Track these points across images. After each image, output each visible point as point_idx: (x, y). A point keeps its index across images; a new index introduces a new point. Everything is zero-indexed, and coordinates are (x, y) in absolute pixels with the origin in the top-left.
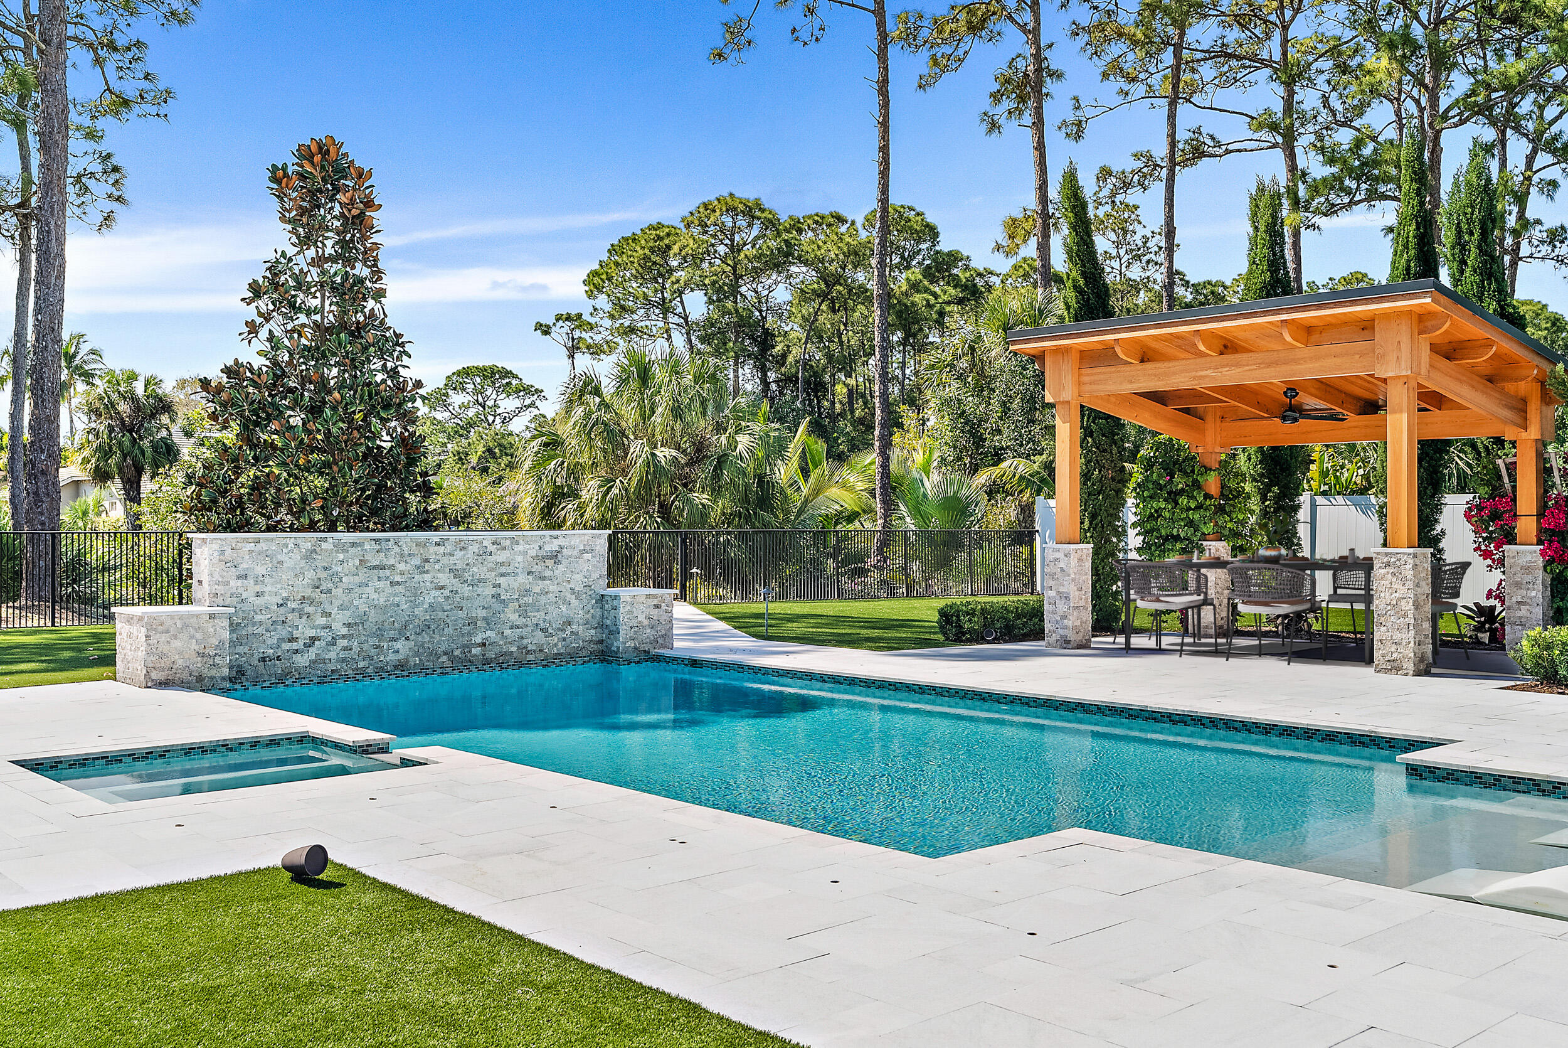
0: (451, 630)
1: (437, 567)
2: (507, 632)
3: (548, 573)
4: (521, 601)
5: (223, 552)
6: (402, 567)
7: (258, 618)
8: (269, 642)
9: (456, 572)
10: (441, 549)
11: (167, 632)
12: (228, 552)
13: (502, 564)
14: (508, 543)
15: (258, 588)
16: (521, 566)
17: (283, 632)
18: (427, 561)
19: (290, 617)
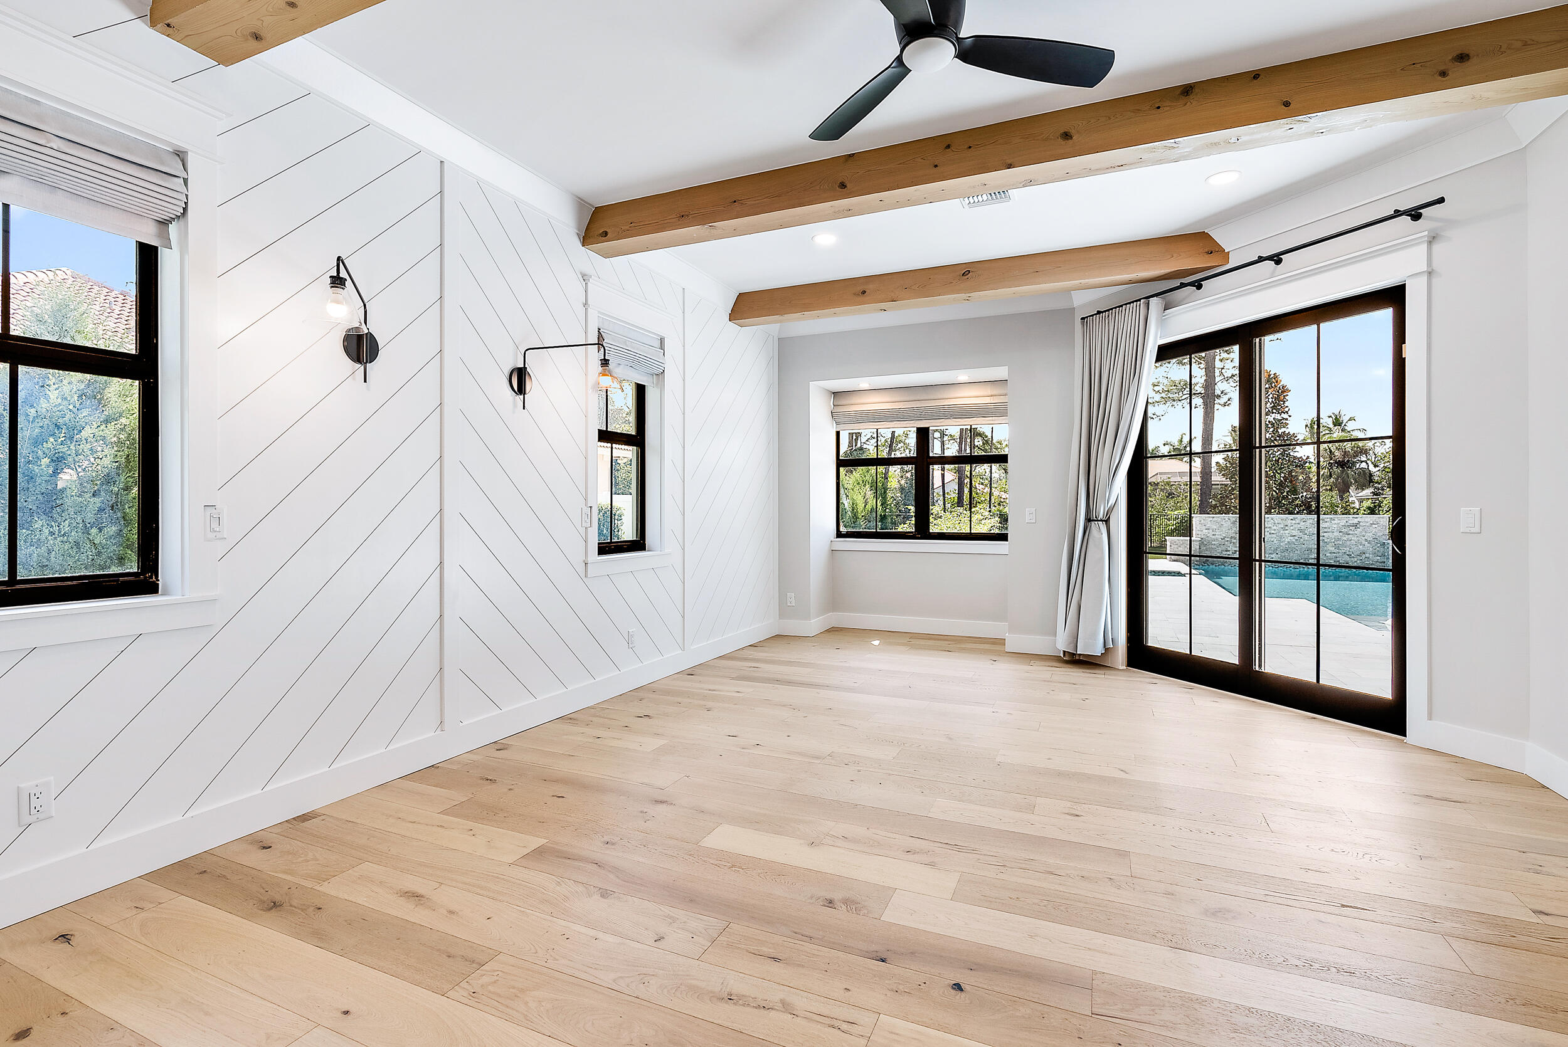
0: (1299, 552)
1: (1291, 528)
2: (1328, 555)
3: (1351, 532)
4: (1336, 543)
5: (1200, 521)
6: (1275, 527)
7: (1213, 543)
8: (1218, 551)
9: (1301, 530)
10: (1294, 522)
11: (1177, 544)
12: (1202, 521)
13: (1325, 528)
14: (1328, 520)
15: (1213, 533)
16: (1336, 529)
17: (1224, 548)
18: (1287, 526)
19: (1226, 543)
